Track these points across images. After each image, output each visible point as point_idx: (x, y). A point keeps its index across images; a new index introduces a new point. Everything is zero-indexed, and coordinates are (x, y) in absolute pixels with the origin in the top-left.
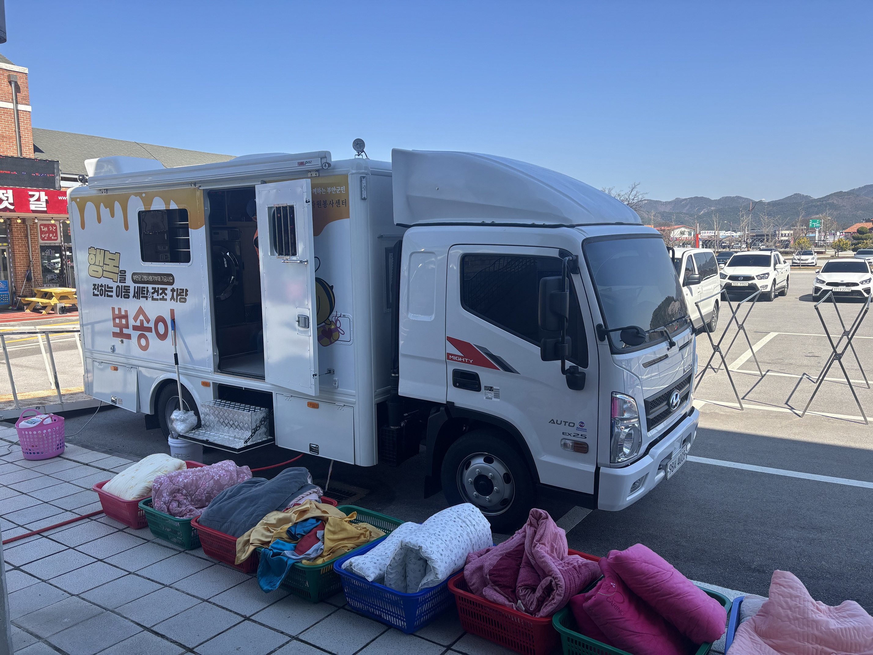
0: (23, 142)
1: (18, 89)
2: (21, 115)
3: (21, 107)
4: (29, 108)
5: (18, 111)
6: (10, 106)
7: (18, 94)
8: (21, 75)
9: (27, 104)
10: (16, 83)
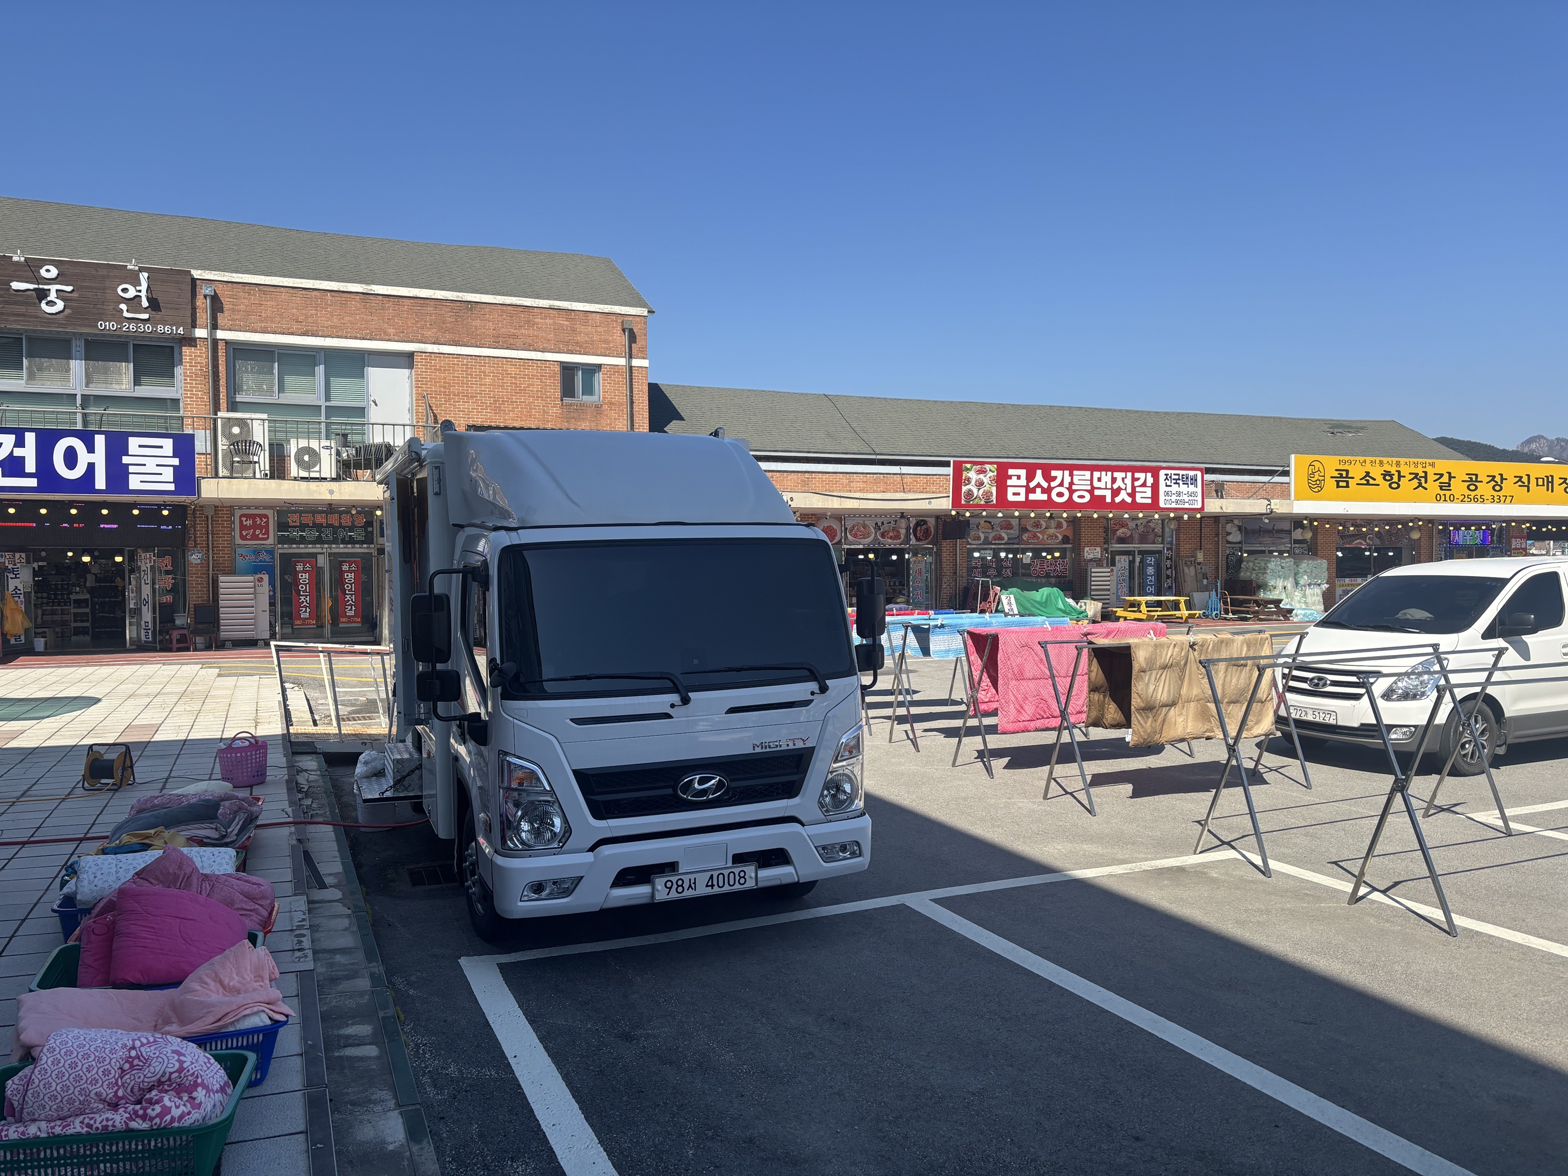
0: (636, 409)
1: (632, 338)
2: (635, 373)
3: (635, 362)
4: (645, 363)
5: (631, 367)
6: (622, 361)
7: (633, 345)
8: (638, 319)
9: (644, 358)
10: (631, 331)
